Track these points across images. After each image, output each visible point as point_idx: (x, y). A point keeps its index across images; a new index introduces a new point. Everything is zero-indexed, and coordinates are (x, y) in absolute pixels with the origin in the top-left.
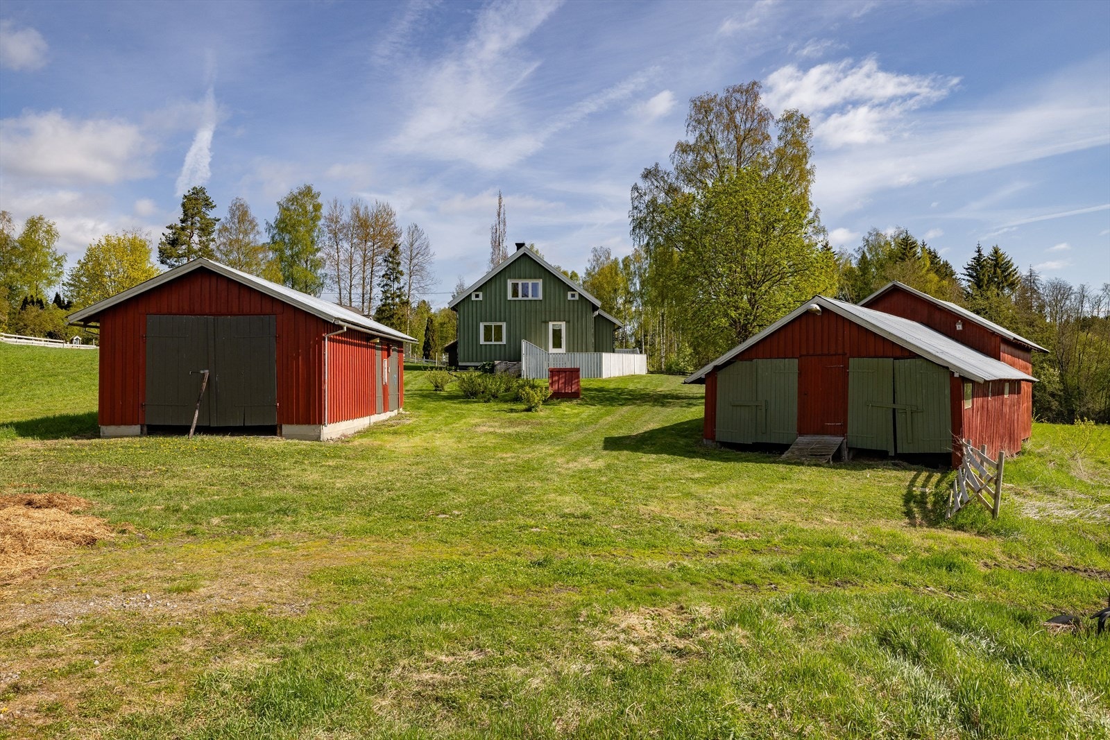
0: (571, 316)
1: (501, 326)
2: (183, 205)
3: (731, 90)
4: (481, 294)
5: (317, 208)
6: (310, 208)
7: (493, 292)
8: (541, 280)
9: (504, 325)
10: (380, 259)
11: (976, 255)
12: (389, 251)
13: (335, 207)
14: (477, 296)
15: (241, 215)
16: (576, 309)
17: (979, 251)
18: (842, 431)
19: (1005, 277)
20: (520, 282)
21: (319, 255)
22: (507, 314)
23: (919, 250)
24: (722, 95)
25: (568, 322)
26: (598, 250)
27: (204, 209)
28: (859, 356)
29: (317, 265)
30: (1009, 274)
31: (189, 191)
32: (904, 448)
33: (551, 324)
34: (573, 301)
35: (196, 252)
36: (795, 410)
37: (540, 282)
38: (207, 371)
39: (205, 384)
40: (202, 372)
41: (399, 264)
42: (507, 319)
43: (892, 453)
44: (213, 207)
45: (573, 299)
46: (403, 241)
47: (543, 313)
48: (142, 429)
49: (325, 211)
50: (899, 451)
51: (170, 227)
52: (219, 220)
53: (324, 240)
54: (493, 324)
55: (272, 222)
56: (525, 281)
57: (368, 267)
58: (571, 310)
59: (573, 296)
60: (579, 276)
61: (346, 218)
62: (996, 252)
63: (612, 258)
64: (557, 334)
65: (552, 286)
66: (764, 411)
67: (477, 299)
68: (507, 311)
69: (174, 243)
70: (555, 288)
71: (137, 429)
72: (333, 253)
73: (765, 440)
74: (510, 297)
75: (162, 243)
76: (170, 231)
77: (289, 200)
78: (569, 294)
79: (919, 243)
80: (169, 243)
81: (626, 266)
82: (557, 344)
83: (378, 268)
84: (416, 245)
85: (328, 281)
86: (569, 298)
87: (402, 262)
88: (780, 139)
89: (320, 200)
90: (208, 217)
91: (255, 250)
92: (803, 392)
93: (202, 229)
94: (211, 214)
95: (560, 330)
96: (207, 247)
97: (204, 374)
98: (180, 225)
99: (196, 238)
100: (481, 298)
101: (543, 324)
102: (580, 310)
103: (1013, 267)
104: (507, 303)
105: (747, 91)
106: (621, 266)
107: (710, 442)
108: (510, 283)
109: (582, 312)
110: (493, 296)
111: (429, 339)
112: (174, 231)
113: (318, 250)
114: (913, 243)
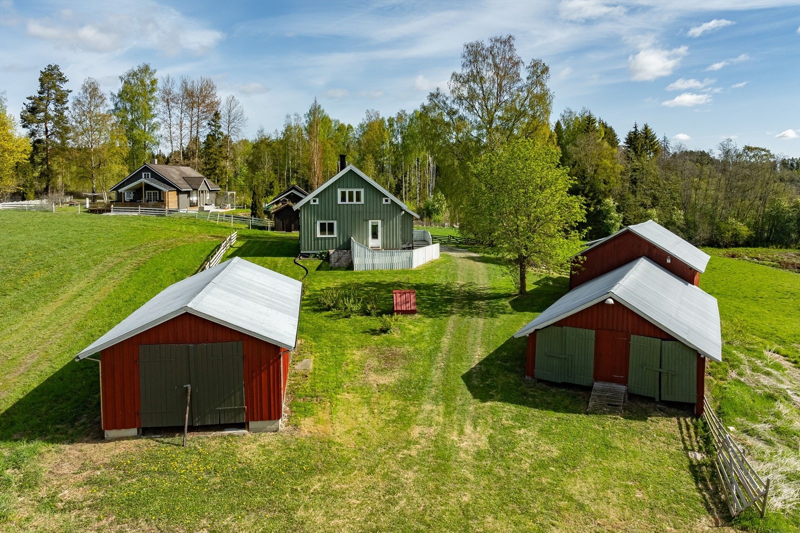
0: (385, 217)
1: (333, 223)
2: (40, 80)
3: (493, 40)
4: (317, 200)
5: (154, 82)
6: (148, 82)
7: (327, 198)
8: (363, 189)
9: (335, 223)
10: (205, 123)
11: (634, 130)
12: (212, 116)
13: (168, 81)
14: (315, 201)
15: (92, 90)
16: (389, 211)
17: (635, 127)
18: (624, 382)
19: (651, 145)
20: (347, 191)
21: (155, 120)
22: (338, 214)
23: (597, 125)
24: (487, 44)
25: (383, 220)
26: (370, 111)
27: (58, 83)
28: (638, 334)
29: (153, 128)
30: (654, 144)
31: (45, 69)
32: (666, 397)
33: (370, 222)
34: (387, 205)
35: (52, 119)
36: (592, 364)
37: (362, 191)
38: (189, 386)
39: (189, 397)
40: (185, 386)
41: (219, 127)
42: (337, 219)
43: (657, 400)
44: (66, 81)
45: (386, 203)
46: (223, 109)
47: (365, 214)
48: (138, 431)
49: (160, 85)
50: (662, 399)
51: (30, 98)
52: (71, 91)
53: (160, 107)
54: (327, 222)
55: (116, 93)
56: (351, 190)
57: (194, 128)
58: (385, 211)
59: (387, 201)
60: (354, 127)
61: (177, 90)
62: (646, 128)
63: (381, 117)
64: (375, 228)
65: (371, 194)
66: (570, 362)
67: (314, 203)
68: (338, 212)
69: (33, 110)
70: (373, 195)
71: (133, 431)
72: (166, 118)
73: (570, 381)
74: (339, 202)
75: (24, 112)
76: (30, 102)
77: (129, 75)
78: (384, 199)
79: (598, 119)
80: (29, 111)
81: (391, 125)
82: (375, 235)
83: (202, 130)
84: (233, 112)
85: (163, 141)
86: (384, 202)
87: (222, 125)
88: (528, 78)
89: (156, 76)
90: (62, 89)
91: (104, 117)
92: (597, 354)
93: (58, 101)
94: (64, 87)
95: (377, 226)
96: (62, 114)
97: (187, 387)
98: (37, 95)
99: (51, 106)
100: (317, 203)
101: (365, 222)
102: (392, 211)
103: (656, 140)
104: (338, 207)
105: (505, 42)
106: (387, 124)
107: (530, 378)
108: (339, 191)
109: (393, 212)
110: (327, 201)
111: (256, 201)
112: (33, 101)
113: (154, 116)
114: (594, 120)
